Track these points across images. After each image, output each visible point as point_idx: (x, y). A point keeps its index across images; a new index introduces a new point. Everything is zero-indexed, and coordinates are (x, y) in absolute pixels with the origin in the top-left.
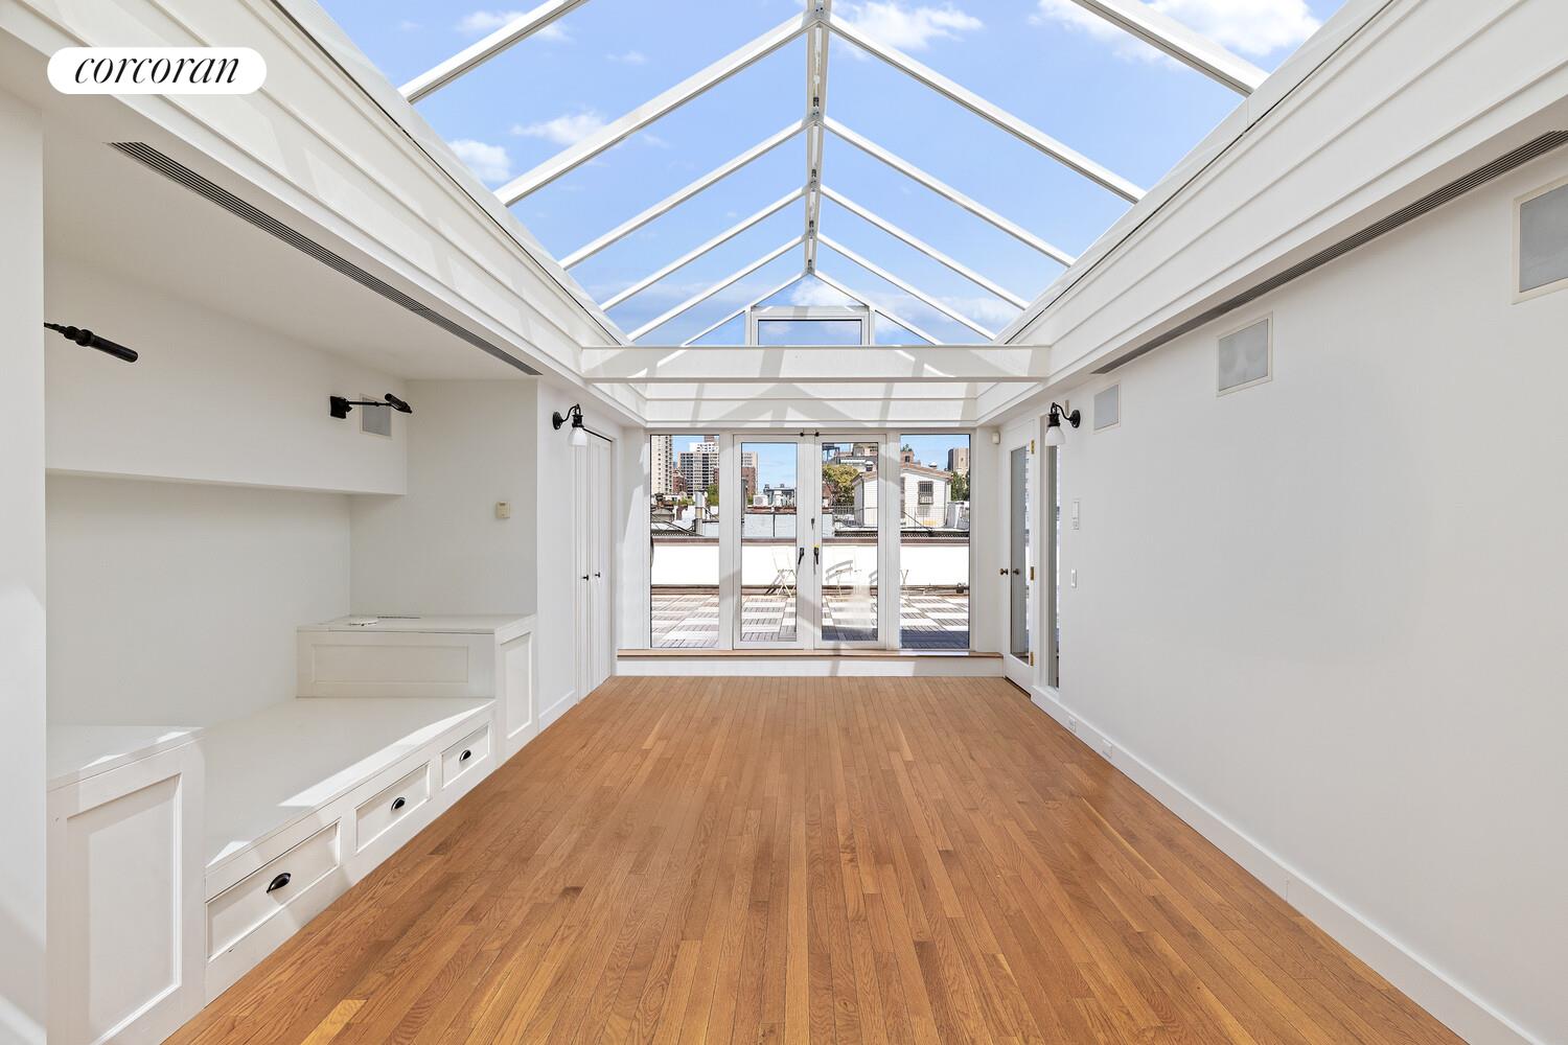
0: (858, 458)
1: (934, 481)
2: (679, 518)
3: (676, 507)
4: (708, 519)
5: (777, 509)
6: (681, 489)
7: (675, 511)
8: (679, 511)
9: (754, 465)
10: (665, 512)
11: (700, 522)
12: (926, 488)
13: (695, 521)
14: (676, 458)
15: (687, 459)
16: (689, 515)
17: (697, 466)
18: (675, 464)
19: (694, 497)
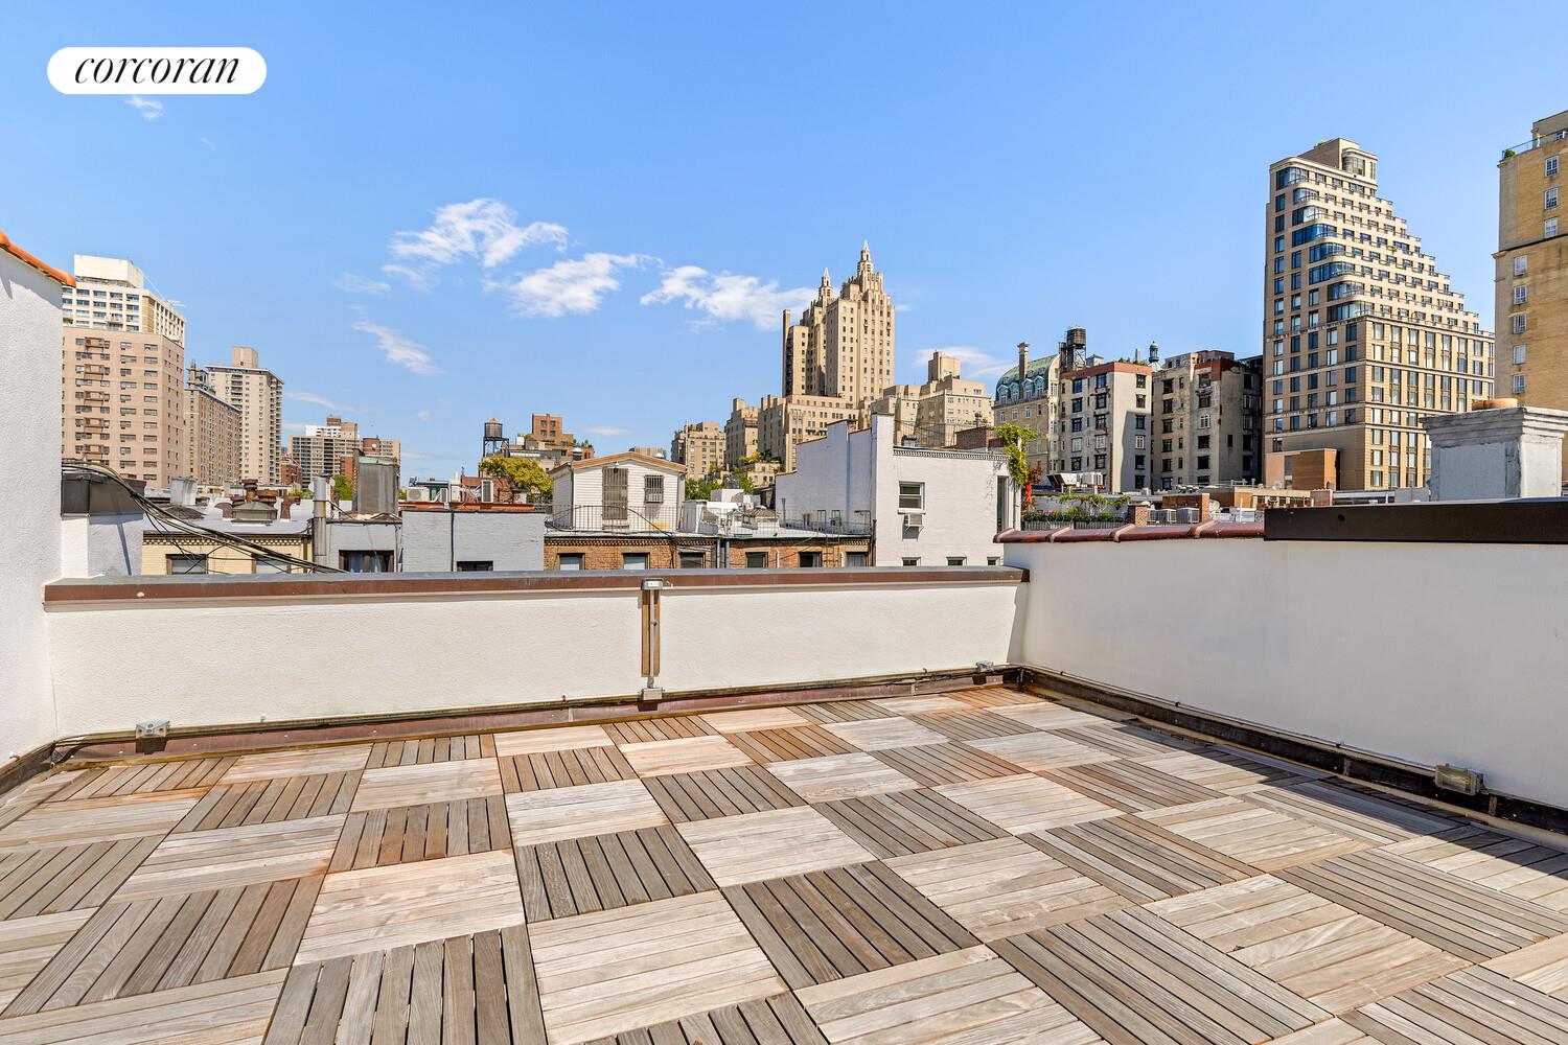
0: (531, 452)
1: (665, 475)
2: (286, 514)
3: (280, 500)
4: (336, 517)
5: (452, 504)
6: (292, 480)
7: (277, 506)
8: (286, 507)
9: (395, 454)
10: (259, 506)
11: (321, 524)
12: (654, 484)
13: (312, 521)
14: (286, 442)
15: (303, 444)
16: (303, 510)
17: (317, 454)
18: (284, 450)
19: (311, 487)
